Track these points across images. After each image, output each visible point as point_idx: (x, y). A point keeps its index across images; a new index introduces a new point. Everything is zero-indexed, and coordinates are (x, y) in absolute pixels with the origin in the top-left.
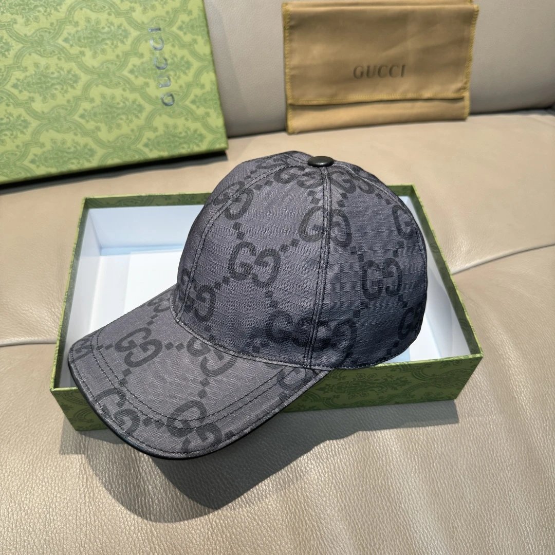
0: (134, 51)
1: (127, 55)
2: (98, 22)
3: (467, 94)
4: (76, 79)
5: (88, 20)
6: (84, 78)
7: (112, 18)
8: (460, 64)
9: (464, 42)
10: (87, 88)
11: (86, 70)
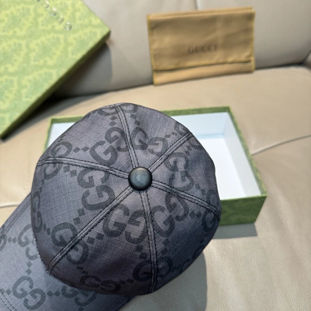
0: (38, 15)
1: (35, 19)
2: (12, 13)
3: (252, 59)
4: (20, 45)
5: (7, 15)
6: (24, 43)
7: (18, 7)
8: (247, 42)
9: (248, 30)
10: (27, 46)
11: (22, 38)
